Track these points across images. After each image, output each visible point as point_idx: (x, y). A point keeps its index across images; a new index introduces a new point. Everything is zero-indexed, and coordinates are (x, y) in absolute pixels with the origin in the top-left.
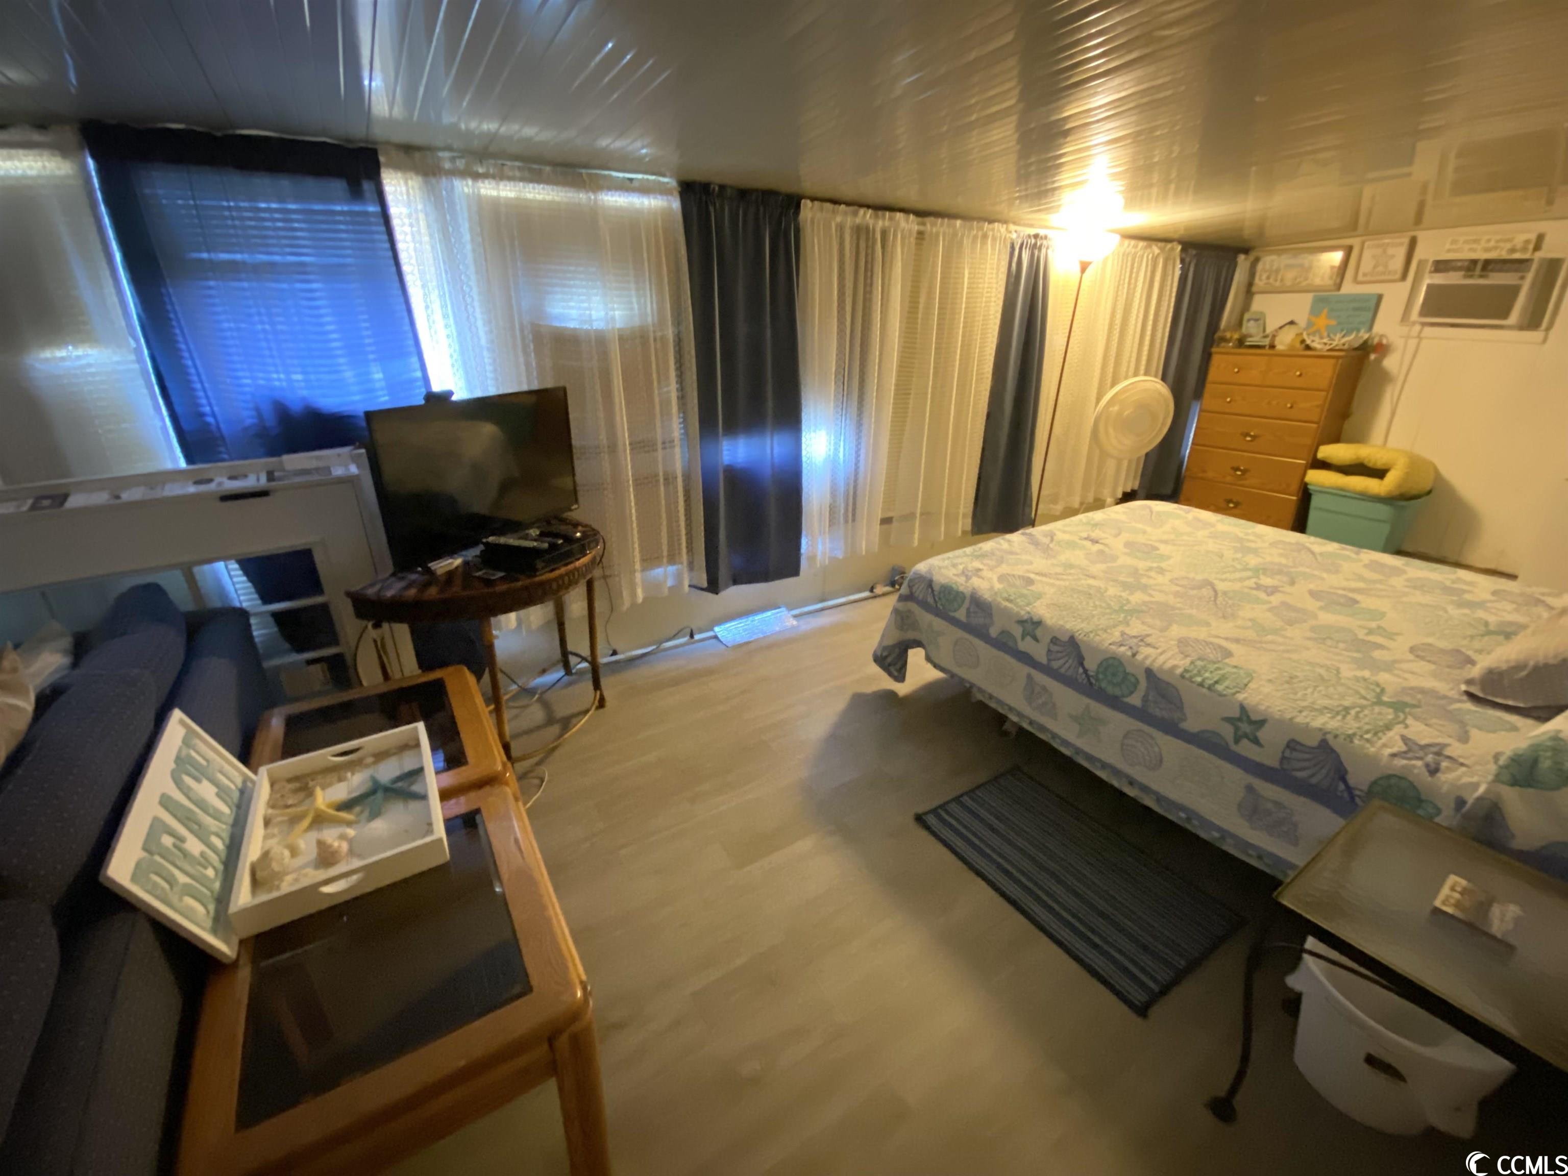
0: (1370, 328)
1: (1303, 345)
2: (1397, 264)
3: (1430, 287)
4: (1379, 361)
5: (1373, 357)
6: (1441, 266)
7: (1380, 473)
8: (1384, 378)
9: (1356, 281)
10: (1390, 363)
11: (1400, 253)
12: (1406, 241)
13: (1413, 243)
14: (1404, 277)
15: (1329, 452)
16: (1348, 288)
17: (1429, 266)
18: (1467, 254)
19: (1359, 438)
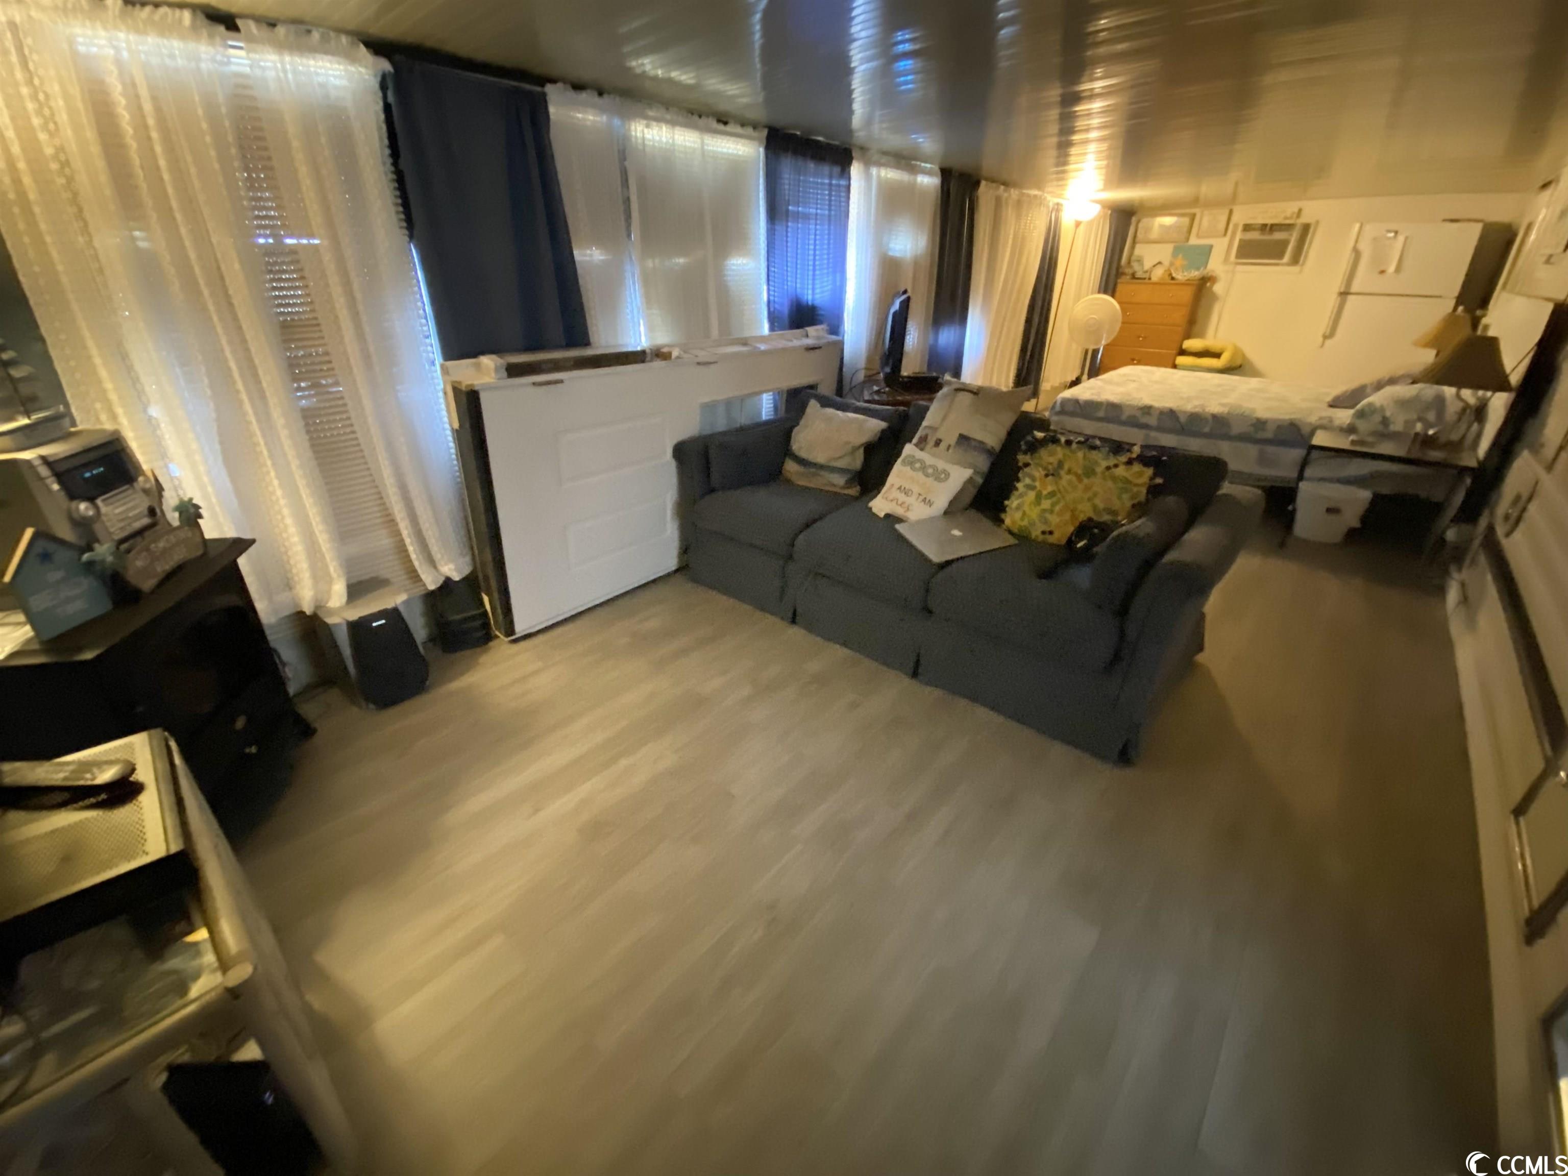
0: (1206, 267)
1: (1170, 277)
2: (1222, 225)
3: (1241, 240)
4: (1211, 287)
5: (1208, 284)
6: (1247, 228)
7: (1217, 355)
8: (1214, 298)
9: (1198, 236)
10: (1218, 288)
11: (1224, 218)
12: (1227, 212)
13: (1231, 212)
14: (1225, 234)
15: (1189, 344)
16: (1193, 241)
17: (1240, 228)
18: (1260, 221)
19: (1201, 335)
